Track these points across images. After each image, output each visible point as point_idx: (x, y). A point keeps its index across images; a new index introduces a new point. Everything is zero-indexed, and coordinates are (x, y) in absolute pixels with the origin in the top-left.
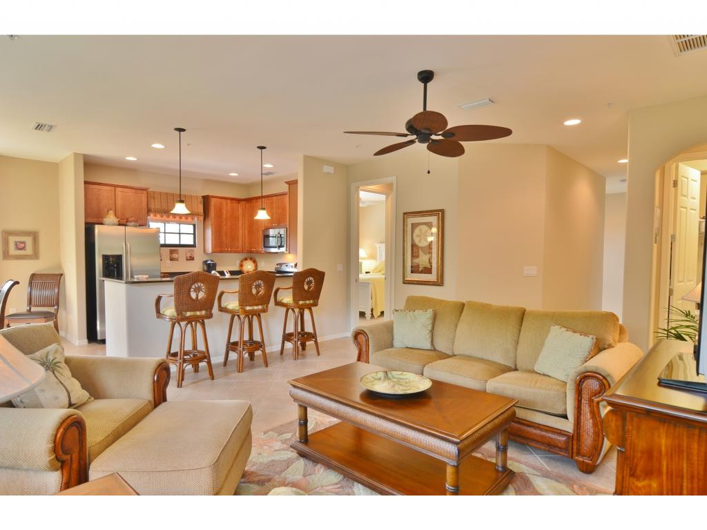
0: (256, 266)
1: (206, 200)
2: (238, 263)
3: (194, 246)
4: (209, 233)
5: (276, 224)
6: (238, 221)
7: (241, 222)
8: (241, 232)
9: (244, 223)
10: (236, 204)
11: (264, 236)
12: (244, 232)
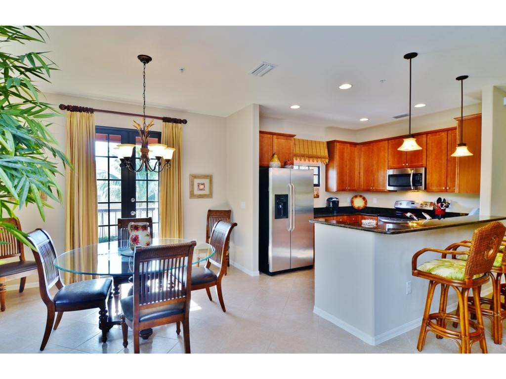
0: (366, 203)
1: (331, 145)
2: (350, 200)
3: (318, 185)
4: (333, 174)
5: (407, 164)
6: (355, 162)
7: (357, 164)
8: (357, 173)
9: (360, 165)
10: (353, 148)
11: (389, 175)
12: (359, 173)
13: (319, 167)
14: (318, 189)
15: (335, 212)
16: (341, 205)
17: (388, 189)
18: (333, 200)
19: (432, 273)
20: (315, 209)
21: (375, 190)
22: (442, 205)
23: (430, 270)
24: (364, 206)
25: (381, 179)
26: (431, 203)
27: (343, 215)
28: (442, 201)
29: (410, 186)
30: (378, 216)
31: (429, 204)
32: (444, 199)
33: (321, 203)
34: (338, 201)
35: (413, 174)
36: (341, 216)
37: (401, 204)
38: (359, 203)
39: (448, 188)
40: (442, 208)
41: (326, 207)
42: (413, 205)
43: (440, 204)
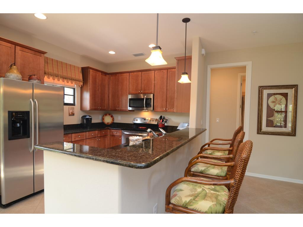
0: (113, 120)
1: (85, 71)
2: (100, 117)
3: (73, 104)
4: (87, 96)
5: (142, 91)
6: (105, 88)
7: (107, 89)
8: (106, 96)
9: (109, 90)
10: (104, 76)
11: (130, 99)
12: (109, 97)
13: (74, 89)
14: (74, 108)
15: (88, 127)
16: (93, 121)
17: (129, 109)
18: (87, 117)
19: (188, 207)
20: (64, 126)
21: (119, 110)
22: (163, 121)
23: (187, 204)
24: (112, 122)
25: (124, 101)
26: (156, 119)
27: (95, 130)
28: (163, 118)
29: (144, 107)
30: (122, 130)
31: (155, 120)
32: (164, 117)
33: (76, 120)
34: (91, 119)
35: (146, 98)
36: (93, 131)
37: (137, 120)
38: (108, 120)
39: (167, 109)
40: (163, 123)
41: (81, 124)
42: (145, 121)
43: (161, 120)
